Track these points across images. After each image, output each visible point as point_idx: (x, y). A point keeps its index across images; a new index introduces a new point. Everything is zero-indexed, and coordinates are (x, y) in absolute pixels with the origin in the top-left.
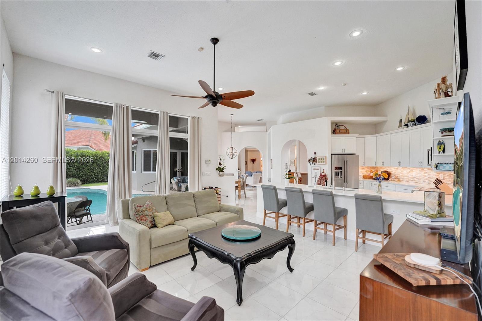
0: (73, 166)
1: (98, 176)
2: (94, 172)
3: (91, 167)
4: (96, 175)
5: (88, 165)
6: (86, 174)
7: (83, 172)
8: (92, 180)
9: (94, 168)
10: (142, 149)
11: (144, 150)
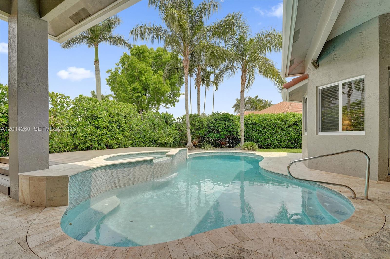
0: (256, 130)
1: (281, 141)
2: (276, 137)
3: (273, 131)
4: (279, 140)
5: (270, 129)
6: (268, 139)
7: (265, 136)
8: (275, 145)
9: (276, 132)
10: (317, 87)
11: (320, 88)
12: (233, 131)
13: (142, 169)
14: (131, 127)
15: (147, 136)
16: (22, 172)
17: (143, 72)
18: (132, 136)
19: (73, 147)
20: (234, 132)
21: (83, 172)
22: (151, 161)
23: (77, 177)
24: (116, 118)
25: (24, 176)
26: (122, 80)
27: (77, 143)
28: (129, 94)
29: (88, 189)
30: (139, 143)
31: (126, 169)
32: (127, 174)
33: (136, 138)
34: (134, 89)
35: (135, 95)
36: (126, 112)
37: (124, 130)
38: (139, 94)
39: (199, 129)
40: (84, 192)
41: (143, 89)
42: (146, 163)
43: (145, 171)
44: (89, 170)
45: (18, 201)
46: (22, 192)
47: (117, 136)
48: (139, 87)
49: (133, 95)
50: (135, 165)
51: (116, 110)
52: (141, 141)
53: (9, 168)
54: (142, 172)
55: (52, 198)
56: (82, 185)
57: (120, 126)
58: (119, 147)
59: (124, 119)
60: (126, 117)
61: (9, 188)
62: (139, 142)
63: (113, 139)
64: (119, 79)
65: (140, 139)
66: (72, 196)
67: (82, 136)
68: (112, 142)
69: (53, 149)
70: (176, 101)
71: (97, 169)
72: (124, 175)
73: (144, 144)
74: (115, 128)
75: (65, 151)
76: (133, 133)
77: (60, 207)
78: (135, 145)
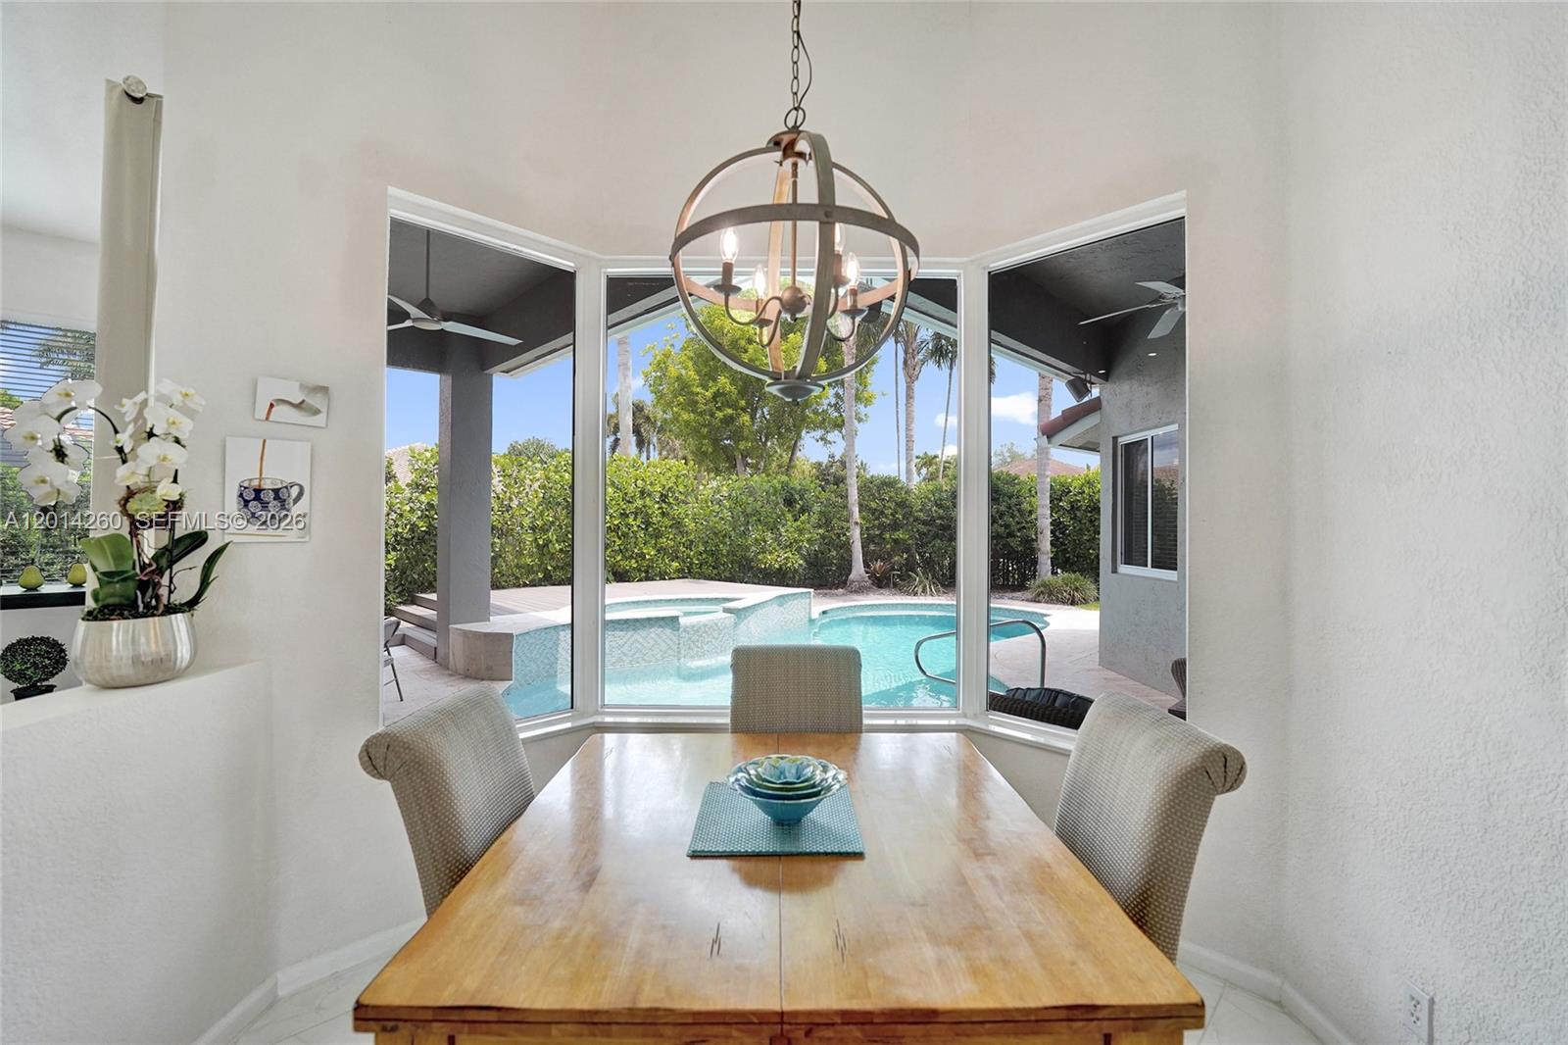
10: (1115, 439)
11: (1123, 440)
12: (1011, 535)
13: (653, 635)
14: (678, 524)
15: (724, 549)
16: (455, 624)
17: (743, 343)
18: (682, 549)
19: (540, 575)
20: (1014, 536)
21: (537, 630)
22: (674, 619)
23: (527, 638)
24: (639, 503)
25: (457, 629)
26: (683, 372)
27: (549, 568)
28: (701, 414)
29: (546, 661)
30: (700, 568)
31: (618, 633)
32: (620, 642)
33: (692, 553)
34: (716, 395)
35: (719, 415)
36: (664, 486)
37: (657, 535)
38: (730, 411)
39: (895, 526)
40: (538, 666)
41: (742, 393)
42: (662, 623)
43: (659, 641)
44: (546, 629)
45: (448, 669)
46: (453, 654)
47: (641, 549)
48: (728, 387)
49: (712, 415)
50: (638, 625)
51: (639, 482)
52: (706, 563)
53: (436, 617)
54: (652, 642)
55: (491, 667)
56: (535, 652)
57: (648, 524)
58: (647, 579)
59: (657, 506)
60: (664, 498)
61: (436, 648)
62: (701, 565)
63: (631, 557)
64: (673, 371)
65: (704, 556)
66: (519, 667)
67: (561, 550)
68: (626, 565)
69: (504, 578)
70: (860, 420)
71: (561, 628)
72: (614, 644)
73: (715, 572)
74: (635, 528)
75: (525, 585)
76: (684, 539)
77: (500, 682)
78: (690, 572)
